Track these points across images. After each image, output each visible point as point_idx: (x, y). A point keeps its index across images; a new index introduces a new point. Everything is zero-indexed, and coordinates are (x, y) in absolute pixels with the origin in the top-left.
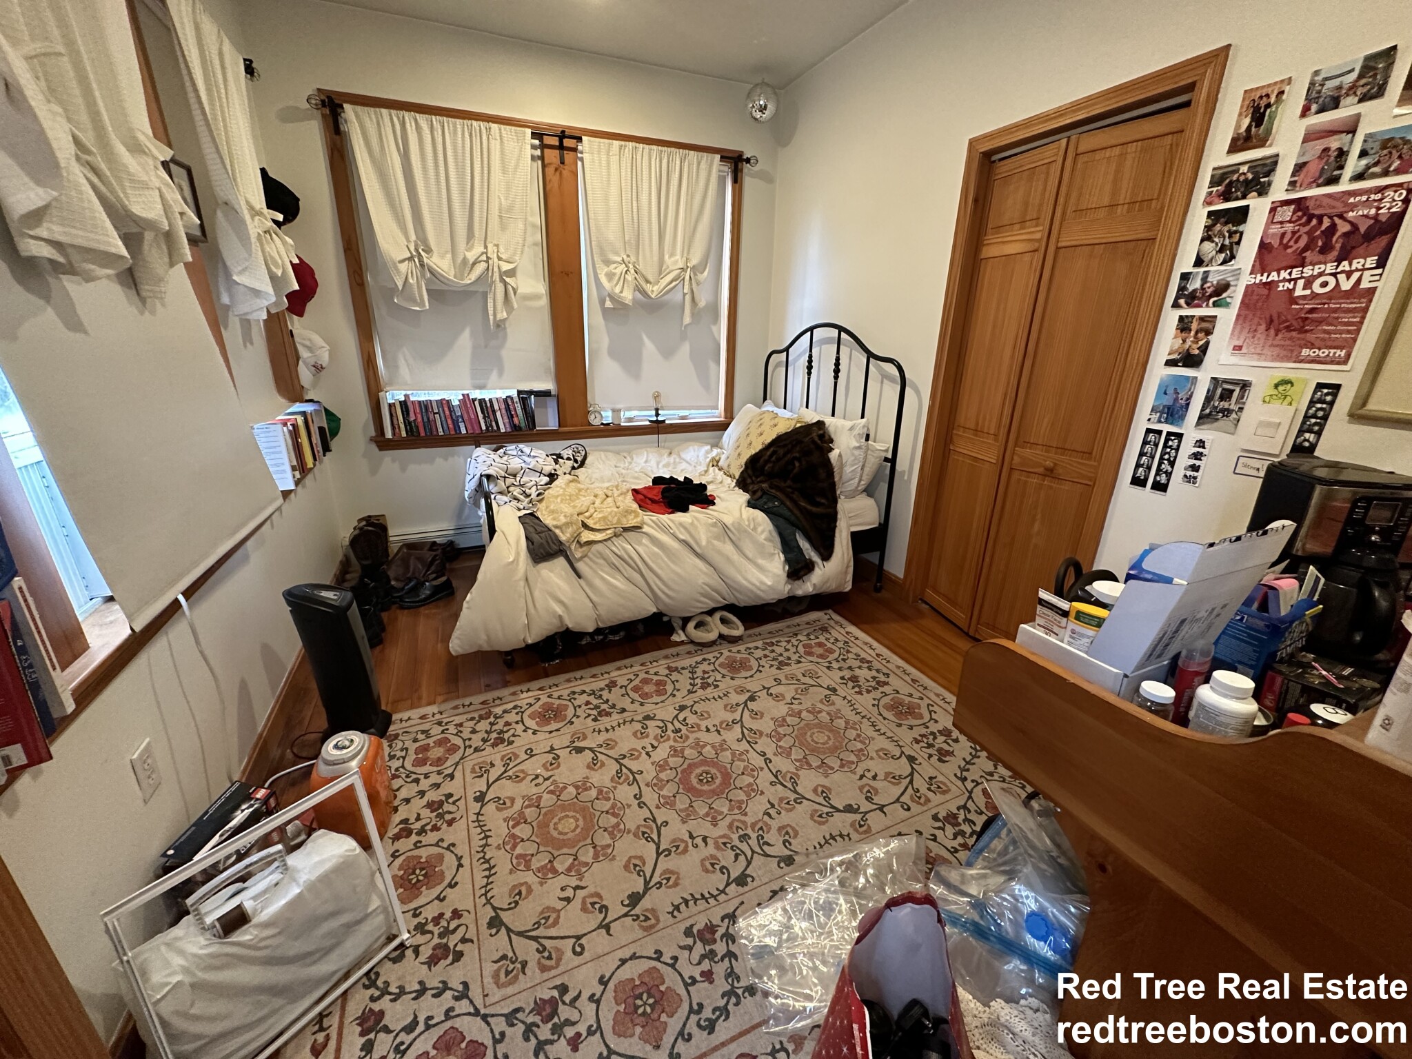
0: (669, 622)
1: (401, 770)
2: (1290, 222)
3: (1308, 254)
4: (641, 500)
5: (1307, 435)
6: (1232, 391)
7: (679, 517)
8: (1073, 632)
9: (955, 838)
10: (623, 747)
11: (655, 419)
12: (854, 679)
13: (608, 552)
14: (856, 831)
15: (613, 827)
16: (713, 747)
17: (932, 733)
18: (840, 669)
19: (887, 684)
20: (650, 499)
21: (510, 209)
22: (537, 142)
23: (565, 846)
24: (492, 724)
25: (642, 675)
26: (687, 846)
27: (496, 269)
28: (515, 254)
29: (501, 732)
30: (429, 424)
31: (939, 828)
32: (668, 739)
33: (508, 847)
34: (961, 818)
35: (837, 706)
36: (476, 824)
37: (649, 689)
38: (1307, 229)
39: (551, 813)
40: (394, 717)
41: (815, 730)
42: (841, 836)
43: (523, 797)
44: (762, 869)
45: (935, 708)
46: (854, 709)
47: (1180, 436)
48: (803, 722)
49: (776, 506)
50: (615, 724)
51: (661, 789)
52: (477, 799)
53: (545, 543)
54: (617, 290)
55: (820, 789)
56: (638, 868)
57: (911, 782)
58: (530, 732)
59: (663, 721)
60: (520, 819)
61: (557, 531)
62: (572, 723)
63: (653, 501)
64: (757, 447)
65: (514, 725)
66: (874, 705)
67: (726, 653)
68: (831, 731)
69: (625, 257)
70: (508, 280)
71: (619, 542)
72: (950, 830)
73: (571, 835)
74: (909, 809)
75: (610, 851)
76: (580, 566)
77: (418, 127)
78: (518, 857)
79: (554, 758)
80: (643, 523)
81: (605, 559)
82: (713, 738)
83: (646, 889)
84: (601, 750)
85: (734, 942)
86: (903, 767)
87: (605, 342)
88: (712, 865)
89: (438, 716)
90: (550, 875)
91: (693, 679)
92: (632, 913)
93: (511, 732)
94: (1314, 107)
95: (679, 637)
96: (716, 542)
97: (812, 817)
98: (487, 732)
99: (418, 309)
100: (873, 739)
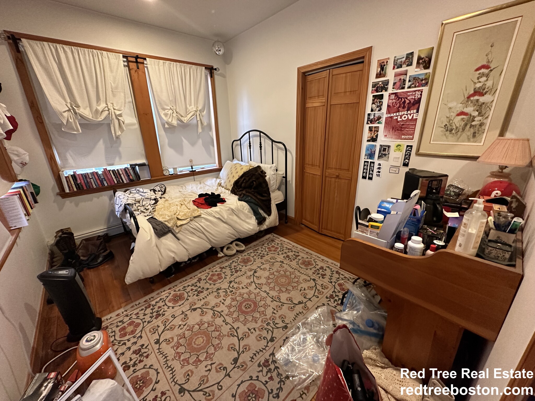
0: (216, 250)
1: (115, 341)
2: (394, 99)
3: (400, 109)
4: (197, 204)
5: (406, 160)
6: (386, 148)
7: (214, 209)
8: (371, 231)
9: (334, 303)
10: (212, 303)
11: (191, 170)
12: (288, 256)
13: (189, 227)
14: (304, 309)
15: (218, 336)
16: (247, 294)
17: (318, 269)
18: (282, 254)
19: (299, 256)
20: (200, 203)
21: (117, 88)
22: (125, 59)
23: (201, 350)
24: (152, 309)
25: (211, 273)
26: (249, 334)
27: (113, 114)
28: (121, 107)
29: (158, 311)
30: (88, 184)
31: (329, 301)
32: (229, 295)
33: (177, 358)
34: (334, 295)
35: (285, 267)
36: (159, 353)
37: (215, 278)
38: (399, 101)
39: (191, 338)
40: (103, 319)
41: (281, 278)
42: (300, 313)
43: (177, 336)
44: (278, 333)
45: (316, 260)
46: (291, 267)
47: (374, 163)
48: (276, 276)
49: (250, 199)
50: (206, 295)
51: (232, 315)
52: (156, 343)
53: (162, 229)
54: (170, 120)
55: (288, 299)
56: (233, 348)
57: (316, 288)
58: (171, 308)
59: (225, 289)
60: (179, 345)
61: (166, 223)
62: (188, 299)
63: (202, 204)
64: (236, 178)
65: (163, 307)
66: (297, 264)
67: (240, 257)
68: (286, 277)
69: (171, 107)
70: (119, 118)
71: (193, 223)
72: (332, 300)
73: (202, 345)
74: (318, 297)
75: (220, 345)
76: (178, 235)
77: (65, 52)
78: (183, 360)
79: (185, 316)
80: (201, 213)
81: (188, 231)
82: (245, 291)
83: (239, 355)
84: (204, 307)
85: (276, 363)
86: (312, 283)
87: (167, 141)
88: (260, 338)
89: (125, 313)
90: (199, 363)
91: (231, 270)
92: (236, 366)
93: (162, 310)
94: (396, 67)
95: (221, 255)
96: (230, 216)
97: (289, 309)
98: (151, 313)
99: (76, 133)
100: (300, 276)
